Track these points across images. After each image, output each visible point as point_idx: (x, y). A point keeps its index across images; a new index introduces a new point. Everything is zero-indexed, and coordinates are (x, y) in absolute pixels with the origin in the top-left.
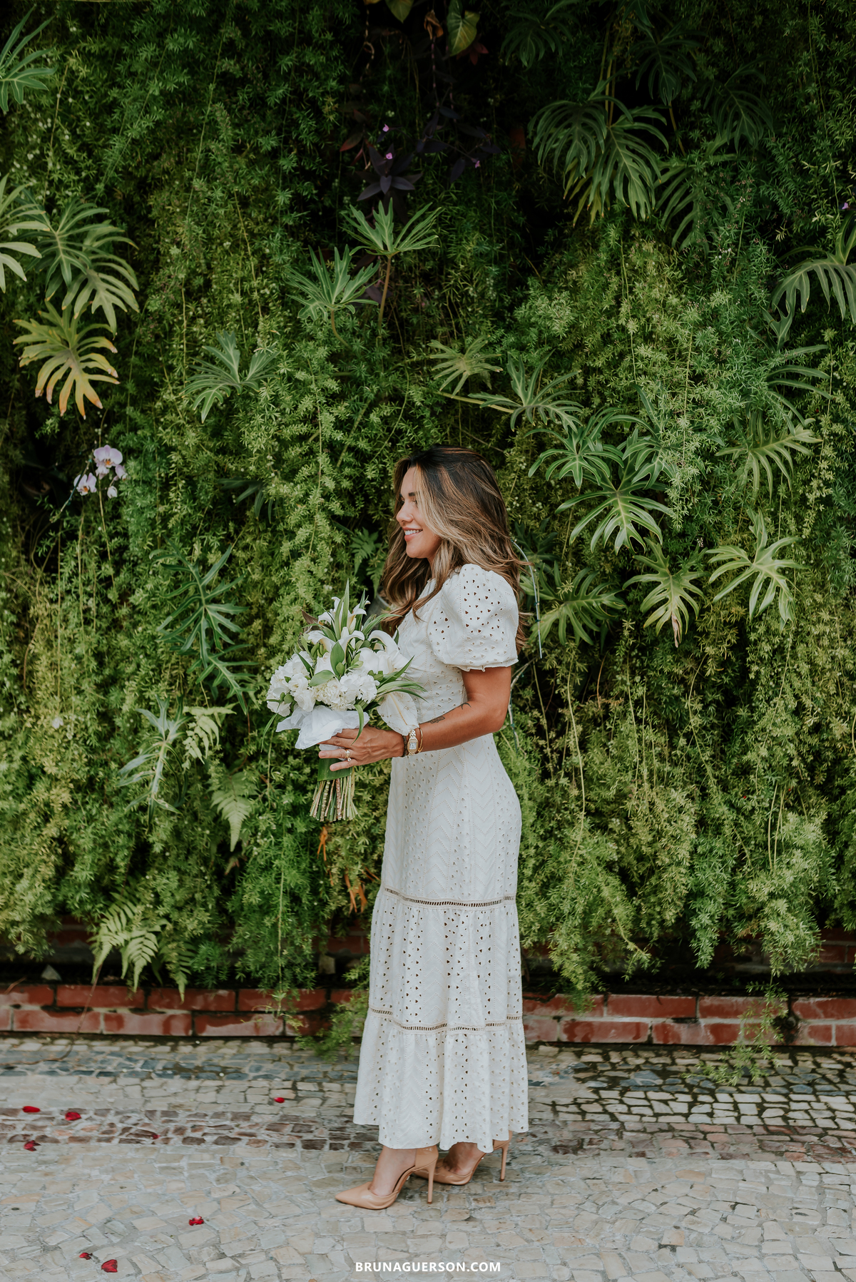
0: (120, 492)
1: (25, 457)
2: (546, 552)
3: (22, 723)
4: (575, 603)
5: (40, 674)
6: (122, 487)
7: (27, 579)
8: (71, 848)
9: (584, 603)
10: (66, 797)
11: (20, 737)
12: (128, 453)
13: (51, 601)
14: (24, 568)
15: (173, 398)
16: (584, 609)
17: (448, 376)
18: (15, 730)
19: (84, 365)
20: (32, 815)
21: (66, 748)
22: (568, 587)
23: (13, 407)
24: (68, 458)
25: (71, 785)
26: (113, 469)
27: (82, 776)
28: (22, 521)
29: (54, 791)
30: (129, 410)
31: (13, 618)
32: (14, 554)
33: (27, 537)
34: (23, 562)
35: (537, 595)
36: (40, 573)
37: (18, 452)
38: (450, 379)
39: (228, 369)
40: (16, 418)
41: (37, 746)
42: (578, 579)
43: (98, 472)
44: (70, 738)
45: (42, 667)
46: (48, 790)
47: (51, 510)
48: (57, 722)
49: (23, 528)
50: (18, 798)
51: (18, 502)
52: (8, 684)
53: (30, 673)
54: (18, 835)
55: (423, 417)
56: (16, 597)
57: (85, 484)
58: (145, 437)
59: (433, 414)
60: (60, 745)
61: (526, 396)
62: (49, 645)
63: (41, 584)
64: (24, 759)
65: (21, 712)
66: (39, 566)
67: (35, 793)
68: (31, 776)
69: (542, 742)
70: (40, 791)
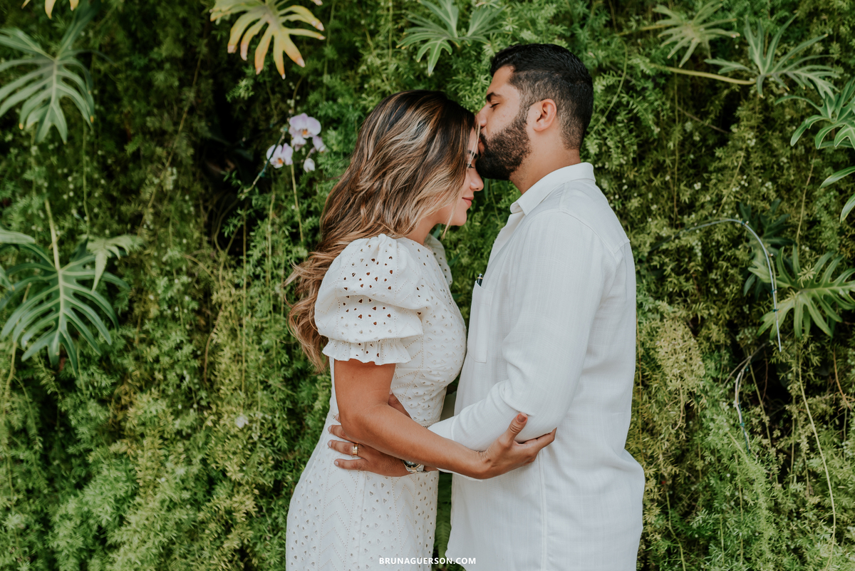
0: (317, 166)
1: (211, 129)
2: (776, 235)
3: (202, 421)
4: (814, 291)
5: (223, 367)
6: (320, 160)
7: (210, 263)
8: (255, 561)
9: (827, 291)
10: (250, 505)
11: (200, 437)
12: (328, 123)
13: (237, 286)
14: (207, 250)
15: (378, 62)
16: (826, 297)
17: (675, 43)
18: (194, 429)
19: (284, 19)
20: (212, 526)
21: (251, 450)
22: (809, 274)
23: (200, 75)
24: (256, 132)
25: (256, 492)
26: (310, 140)
27: (268, 482)
28: (206, 201)
29: (237, 498)
30: (326, 78)
31: (194, 305)
32: (197, 235)
33: (210, 218)
34: (205, 244)
35: (774, 282)
36: (223, 256)
37: (203, 124)
38: (677, 47)
39: (445, 27)
40: (203, 86)
41: (219, 447)
42: (820, 264)
43: (293, 142)
44: (256, 438)
45: (225, 358)
46: (230, 496)
47: (238, 187)
48: (241, 421)
49: (206, 208)
50: (196, 504)
51: (201, 180)
52: (188, 378)
53: (212, 364)
54: (196, 547)
55: (644, 89)
56: (198, 282)
57: (279, 156)
58: (347, 106)
59: (656, 85)
60: (245, 447)
61: (764, 64)
62: (233, 333)
63: (225, 268)
64: (204, 461)
65: (201, 409)
66: (223, 248)
67: (215, 500)
68: (210, 480)
69: (765, 442)
70: (221, 498)
